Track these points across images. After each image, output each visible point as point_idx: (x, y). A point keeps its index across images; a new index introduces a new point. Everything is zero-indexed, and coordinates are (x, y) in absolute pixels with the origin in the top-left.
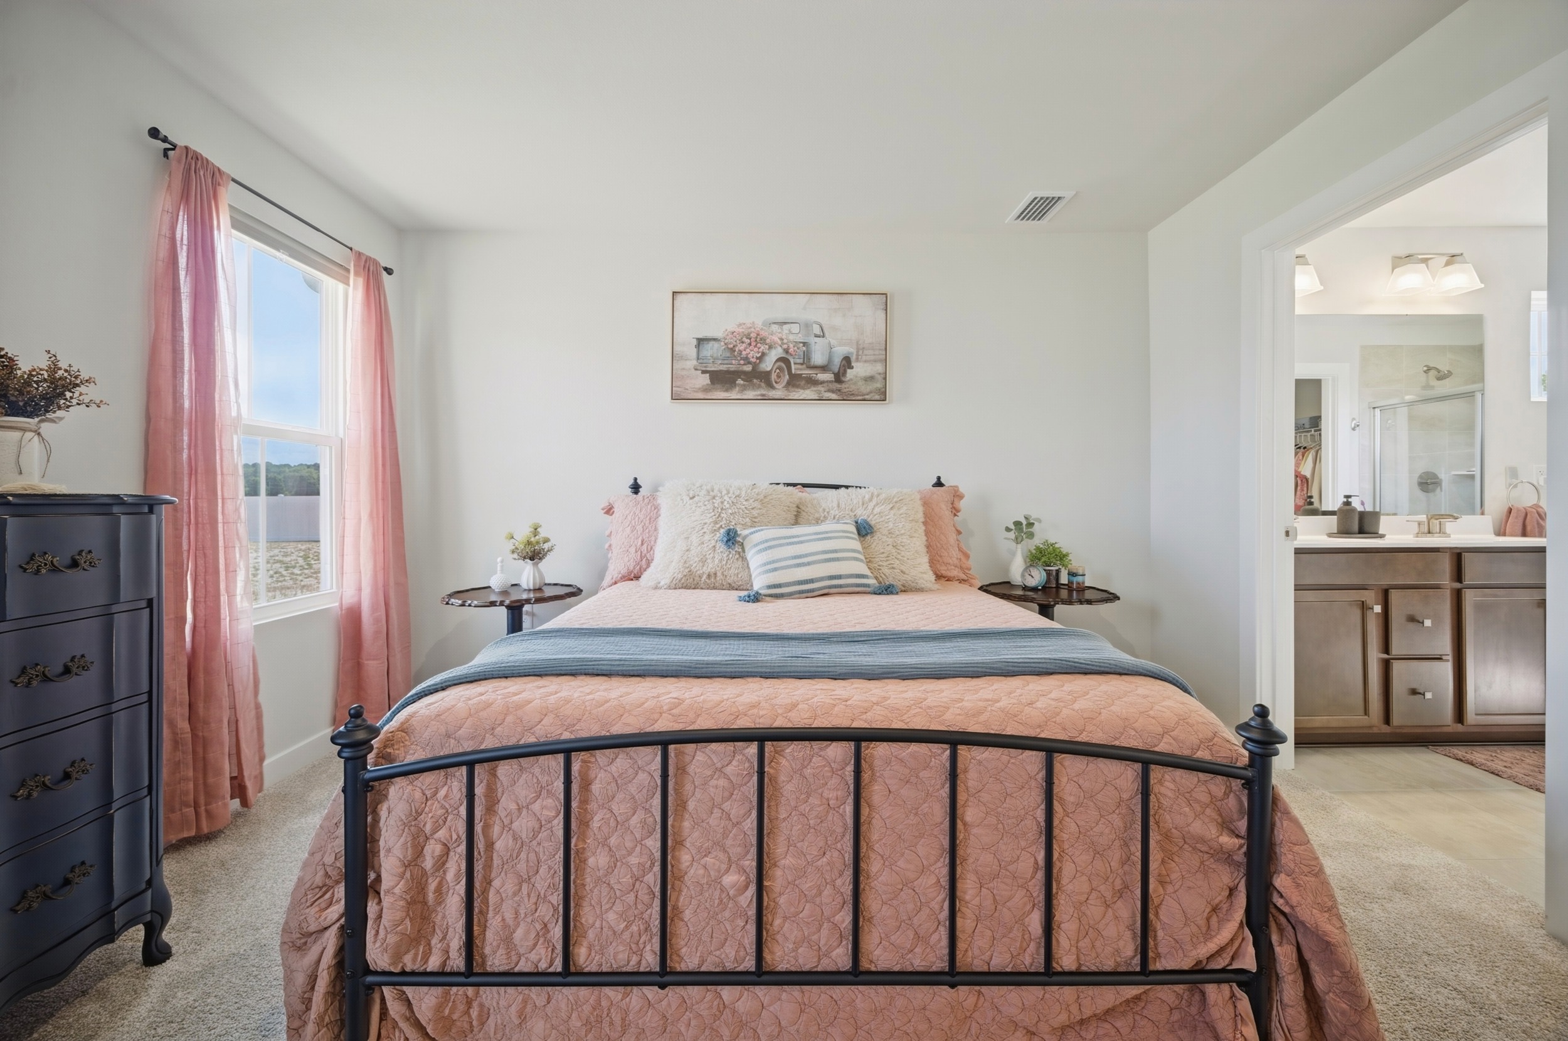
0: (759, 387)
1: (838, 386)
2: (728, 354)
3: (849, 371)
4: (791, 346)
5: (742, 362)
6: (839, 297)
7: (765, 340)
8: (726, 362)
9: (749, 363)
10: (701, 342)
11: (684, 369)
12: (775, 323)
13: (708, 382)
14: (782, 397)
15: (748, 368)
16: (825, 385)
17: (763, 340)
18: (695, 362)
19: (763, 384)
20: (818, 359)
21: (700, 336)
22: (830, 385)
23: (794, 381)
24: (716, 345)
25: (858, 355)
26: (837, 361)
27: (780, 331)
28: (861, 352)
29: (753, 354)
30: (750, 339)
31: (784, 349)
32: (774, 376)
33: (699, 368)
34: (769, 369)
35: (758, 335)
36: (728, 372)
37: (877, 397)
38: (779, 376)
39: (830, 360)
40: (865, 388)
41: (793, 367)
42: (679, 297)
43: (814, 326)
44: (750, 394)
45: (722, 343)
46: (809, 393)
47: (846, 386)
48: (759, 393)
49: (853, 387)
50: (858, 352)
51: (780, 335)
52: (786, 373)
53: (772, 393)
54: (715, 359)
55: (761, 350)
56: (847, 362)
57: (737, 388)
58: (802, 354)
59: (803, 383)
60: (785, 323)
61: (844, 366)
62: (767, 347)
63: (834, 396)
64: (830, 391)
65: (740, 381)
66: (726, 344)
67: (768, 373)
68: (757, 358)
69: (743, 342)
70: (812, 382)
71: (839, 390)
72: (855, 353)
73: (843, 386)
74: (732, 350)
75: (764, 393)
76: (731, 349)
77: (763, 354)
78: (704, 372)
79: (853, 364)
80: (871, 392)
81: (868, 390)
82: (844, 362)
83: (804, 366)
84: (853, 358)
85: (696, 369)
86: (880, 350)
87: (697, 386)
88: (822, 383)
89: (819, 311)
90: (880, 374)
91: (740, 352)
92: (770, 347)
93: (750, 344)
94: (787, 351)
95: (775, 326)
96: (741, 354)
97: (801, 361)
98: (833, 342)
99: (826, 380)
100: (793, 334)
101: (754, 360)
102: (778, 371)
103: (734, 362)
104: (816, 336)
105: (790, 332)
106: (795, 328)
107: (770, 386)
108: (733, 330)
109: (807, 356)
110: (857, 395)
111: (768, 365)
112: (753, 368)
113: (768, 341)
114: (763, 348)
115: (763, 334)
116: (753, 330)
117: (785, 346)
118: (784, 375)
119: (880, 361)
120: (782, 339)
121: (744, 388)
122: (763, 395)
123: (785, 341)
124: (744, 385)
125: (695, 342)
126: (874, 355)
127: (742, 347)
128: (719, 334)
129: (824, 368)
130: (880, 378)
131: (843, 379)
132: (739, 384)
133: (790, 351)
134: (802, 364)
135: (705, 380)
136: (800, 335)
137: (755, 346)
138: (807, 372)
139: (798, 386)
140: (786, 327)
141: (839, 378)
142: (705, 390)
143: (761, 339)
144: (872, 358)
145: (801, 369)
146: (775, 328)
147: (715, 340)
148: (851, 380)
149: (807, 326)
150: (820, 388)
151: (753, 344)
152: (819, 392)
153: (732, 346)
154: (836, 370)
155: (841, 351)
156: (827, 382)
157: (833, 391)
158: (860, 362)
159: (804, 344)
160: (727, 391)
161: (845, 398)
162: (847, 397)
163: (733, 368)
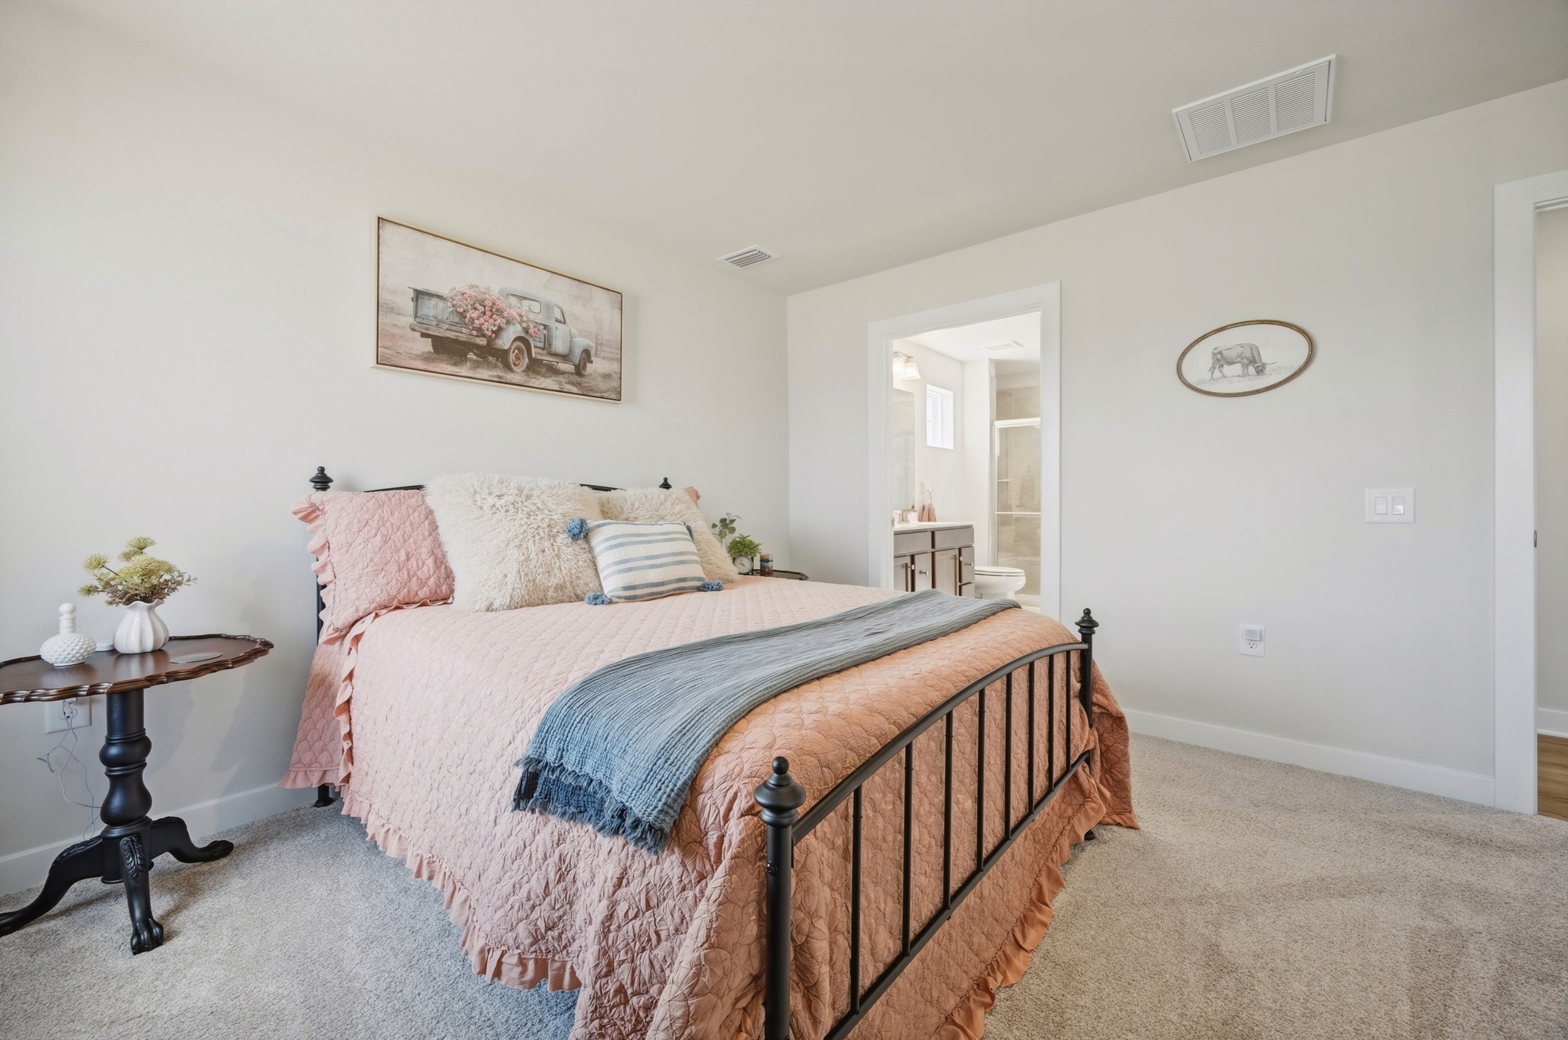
0: (495, 367)
1: (577, 379)
2: (457, 319)
3: (588, 365)
4: (531, 326)
5: (474, 333)
6: (580, 283)
7: (502, 312)
8: (454, 328)
9: (484, 335)
10: (419, 295)
11: (395, 325)
12: (513, 295)
13: (431, 349)
14: (522, 383)
15: (482, 342)
16: (566, 376)
17: (500, 312)
18: (411, 320)
19: (499, 364)
20: (559, 346)
21: (420, 288)
22: (571, 376)
23: (535, 367)
24: (441, 304)
25: (597, 350)
26: (577, 353)
27: (519, 305)
28: (599, 347)
29: (489, 327)
30: (485, 307)
31: (524, 328)
32: (512, 357)
33: (417, 328)
34: (506, 347)
35: (494, 304)
36: (456, 341)
37: (613, 396)
38: (518, 358)
39: (571, 350)
40: (603, 385)
41: (533, 350)
42: (388, 230)
43: (556, 309)
44: (485, 373)
45: (449, 304)
46: (549, 382)
47: (586, 380)
48: (495, 373)
49: (592, 383)
50: (597, 347)
51: (519, 310)
52: (526, 356)
53: (510, 377)
54: (439, 323)
55: (497, 323)
56: (587, 354)
57: (469, 364)
58: (543, 337)
59: (543, 370)
60: (525, 298)
61: (584, 359)
62: (504, 320)
63: (574, 389)
64: (570, 383)
65: (471, 356)
66: (453, 306)
67: (506, 353)
68: (493, 332)
69: (475, 309)
70: (553, 371)
71: (580, 384)
72: (594, 348)
73: (583, 380)
74: (462, 315)
75: (501, 374)
76: (461, 313)
77: (500, 329)
78: (424, 335)
79: (592, 359)
80: (608, 390)
81: (606, 388)
82: (584, 355)
83: (545, 352)
84: (593, 353)
85: (413, 330)
86: (616, 348)
87: (415, 352)
88: (563, 373)
89: (559, 294)
90: (616, 373)
91: (472, 320)
92: (508, 322)
93: (484, 313)
94: (526, 330)
95: (514, 298)
96: (473, 323)
97: (541, 345)
98: (574, 331)
99: (567, 371)
100: (534, 313)
101: (489, 333)
102: (516, 351)
103: (464, 330)
104: (557, 321)
105: (530, 310)
106: (536, 307)
107: (508, 367)
108: (464, 290)
109: (548, 341)
110: (597, 392)
111: (505, 341)
112: (488, 342)
113: (505, 314)
114: (500, 321)
115: (501, 304)
116: (487, 296)
117: (525, 325)
118: (524, 358)
119: (617, 360)
120: (521, 316)
121: (476, 365)
122: (500, 377)
123: (525, 319)
124: (477, 362)
125: (411, 294)
126: (611, 353)
127: (475, 314)
128: (445, 291)
129: (565, 358)
130: (616, 377)
131: (583, 372)
132: (471, 360)
133: (530, 331)
134: (543, 349)
135: (426, 346)
136: (540, 316)
137: (491, 317)
138: (548, 359)
139: (538, 373)
140: (525, 302)
141: (579, 370)
142: (426, 358)
143: (497, 310)
144: (610, 355)
145: (542, 355)
146: (513, 300)
147: (439, 297)
148: (590, 375)
149: (548, 307)
150: (561, 378)
151: (488, 313)
152: (560, 383)
153: (461, 310)
154: (577, 362)
155: (581, 342)
156: (568, 373)
157: (573, 384)
158: (599, 357)
159: (545, 327)
160: (455, 364)
161: (585, 393)
162: (587, 392)
163: (463, 337)
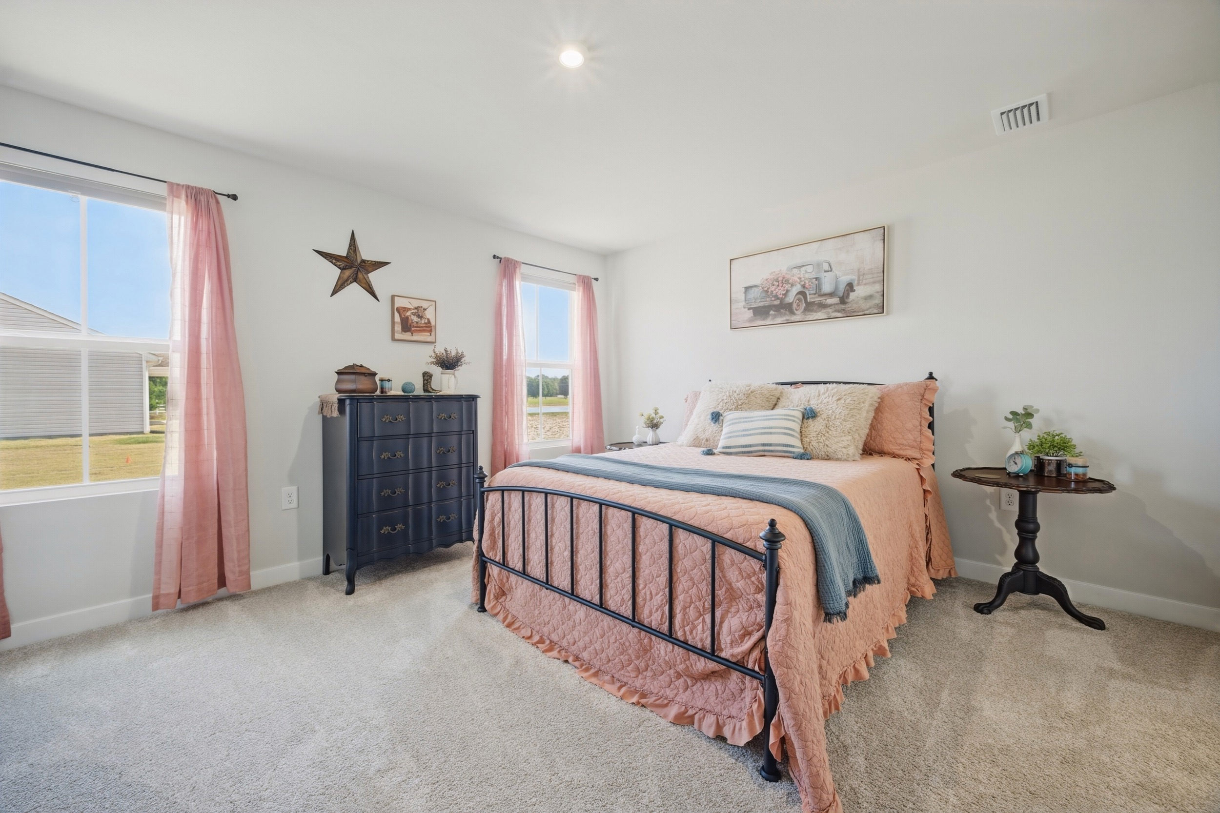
0: (785, 314)
1: (843, 306)
2: (764, 295)
3: (851, 294)
4: (807, 282)
5: (773, 299)
6: (844, 237)
7: (788, 281)
8: (763, 300)
9: (778, 298)
10: (747, 289)
11: (737, 308)
12: (795, 268)
13: (752, 315)
14: (801, 320)
15: (777, 302)
16: (832, 307)
17: (787, 281)
18: (743, 303)
19: (787, 313)
20: (827, 288)
21: (747, 286)
22: (836, 306)
23: (810, 307)
24: (756, 289)
25: (859, 280)
26: (842, 287)
27: (799, 272)
28: (861, 278)
29: (780, 292)
30: (778, 282)
31: (802, 285)
32: (795, 306)
33: (746, 307)
34: (791, 301)
35: (784, 278)
36: (764, 307)
37: (876, 311)
38: (798, 305)
39: (836, 288)
40: (865, 305)
41: (808, 297)
42: (734, 262)
43: (824, 264)
44: (779, 320)
45: (760, 288)
46: (821, 315)
47: (850, 305)
48: (785, 319)
49: (855, 306)
50: (859, 278)
51: (799, 276)
52: (804, 302)
53: (794, 318)
54: (756, 299)
55: (785, 288)
56: (850, 287)
57: (770, 317)
58: (815, 286)
59: (815, 308)
60: (802, 266)
61: (847, 290)
62: (790, 285)
63: (839, 315)
64: (836, 311)
65: (772, 312)
66: (762, 288)
67: (791, 304)
68: (783, 295)
69: (773, 285)
70: (823, 306)
71: (844, 310)
72: (857, 279)
73: (847, 306)
74: (767, 291)
75: (788, 318)
76: (766, 291)
77: (787, 291)
78: (749, 309)
79: (855, 288)
80: (870, 308)
81: (868, 307)
82: (847, 287)
83: (817, 295)
84: (855, 284)
85: (745, 308)
86: (878, 273)
87: (745, 319)
88: (830, 305)
89: (827, 253)
90: (878, 292)
91: (772, 291)
92: (792, 285)
93: (778, 286)
94: (804, 286)
95: (795, 269)
96: (772, 293)
97: (814, 292)
98: (838, 273)
99: (833, 303)
100: (808, 273)
101: (781, 296)
102: (798, 301)
103: (768, 299)
104: (826, 271)
105: (806, 272)
106: (810, 269)
107: (792, 313)
108: (767, 278)
109: (819, 287)
110: (858, 312)
111: (790, 298)
112: (781, 301)
113: (791, 281)
114: (787, 286)
115: (787, 276)
116: (780, 275)
117: (803, 283)
118: (802, 304)
119: (879, 282)
120: (800, 278)
121: (775, 317)
122: (788, 320)
123: (803, 279)
124: (775, 315)
125: (743, 290)
126: (873, 278)
127: (773, 288)
128: (758, 282)
129: (831, 295)
130: (879, 296)
131: (847, 301)
132: (771, 314)
133: (806, 286)
134: (815, 294)
135: (750, 314)
136: (813, 273)
137: (782, 286)
138: (818, 299)
139: (812, 311)
140: (803, 269)
141: (843, 300)
142: (751, 320)
143: (786, 281)
144: (871, 280)
145: (814, 298)
146: (795, 271)
147: (756, 286)
148: (853, 300)
149: (819, 265)
150: (829, 310)
151: (781, 285)
152: (828, 313)
153: (766, 289)
154: (841, 295)
155: (844, 279)
156: (834, 304)
157: (839, 311)
158: (861, 285)
159: (817, 279)
160: (764, 320)
161: (848, 315)
162: (850, 314)
163: (767, 304)
